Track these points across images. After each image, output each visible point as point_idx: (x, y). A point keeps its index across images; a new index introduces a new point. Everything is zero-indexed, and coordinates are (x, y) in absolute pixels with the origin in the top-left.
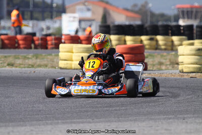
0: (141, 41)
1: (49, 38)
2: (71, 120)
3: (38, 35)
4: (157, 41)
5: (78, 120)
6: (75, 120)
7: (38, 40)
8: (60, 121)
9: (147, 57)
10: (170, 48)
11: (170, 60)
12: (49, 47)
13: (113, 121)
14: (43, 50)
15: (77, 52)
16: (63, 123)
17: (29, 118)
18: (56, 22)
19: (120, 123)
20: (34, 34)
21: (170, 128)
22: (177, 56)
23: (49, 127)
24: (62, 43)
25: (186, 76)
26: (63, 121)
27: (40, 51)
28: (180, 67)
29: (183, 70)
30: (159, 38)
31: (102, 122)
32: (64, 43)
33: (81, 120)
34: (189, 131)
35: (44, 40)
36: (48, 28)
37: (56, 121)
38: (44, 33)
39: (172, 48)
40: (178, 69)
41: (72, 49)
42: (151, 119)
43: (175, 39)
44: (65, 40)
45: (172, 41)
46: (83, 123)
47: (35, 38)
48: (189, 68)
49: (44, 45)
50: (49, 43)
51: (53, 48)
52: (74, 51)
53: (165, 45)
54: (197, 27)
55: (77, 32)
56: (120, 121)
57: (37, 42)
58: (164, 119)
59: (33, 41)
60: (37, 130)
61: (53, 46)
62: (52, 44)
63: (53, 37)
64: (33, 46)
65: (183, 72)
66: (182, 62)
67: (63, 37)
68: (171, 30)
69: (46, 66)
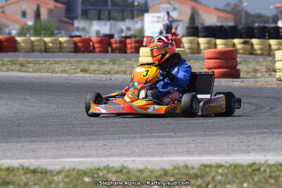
0: (234, 45)
1: (128, 41)
2: (150, 135)
3: (117, 37)
4: (252, 44)
5: (158, 134)
6: (155, 134)
7: (116, 42)
8: (137, 135)
9: (240, 63)
10: (266, 53)
11: (266, 66)
12: (129, 51)
13: (198, 136)
14: (121, 55)
16: (142, 137)
17: (103, 131)
18: (137, 22)
19: (206, 138)
20: (111, 36)
21: (263, 144)
22: (274, 62)
23: (125, 142)
24: (143, 46)
26: (141, 135)
27: (117, 55)
28: (278, 75)
29: (280, 78)
30: (255, 41)
31: (185, 136)
32: (146, 46)
33: (161, 134)
35: (123, 42)
36: (128, 29)
37: (133, 135)
38: (124, 35)
39: (269, 53)
40: (274, 76)
42: (243, 134)
43: (273, 42)
44: (147, 43)
45: (270, 45)
46: (164, 137)
47: (112, 40)
49: (122, 49)
50: (129, 46)
51: (132, 52)
53: (261, 49)
56: (206, 135)
57: (114, 45)
58: (258, 133)
59: (110, 44)
60: (110, 144)
61: (134, 50)
62: (132, 48)
63: (133, 40)
64: (110, 49)
65: (281, 81)
66: (280, 69)
67: (145, 40)
68: (268, 32)
69: (125, 73)
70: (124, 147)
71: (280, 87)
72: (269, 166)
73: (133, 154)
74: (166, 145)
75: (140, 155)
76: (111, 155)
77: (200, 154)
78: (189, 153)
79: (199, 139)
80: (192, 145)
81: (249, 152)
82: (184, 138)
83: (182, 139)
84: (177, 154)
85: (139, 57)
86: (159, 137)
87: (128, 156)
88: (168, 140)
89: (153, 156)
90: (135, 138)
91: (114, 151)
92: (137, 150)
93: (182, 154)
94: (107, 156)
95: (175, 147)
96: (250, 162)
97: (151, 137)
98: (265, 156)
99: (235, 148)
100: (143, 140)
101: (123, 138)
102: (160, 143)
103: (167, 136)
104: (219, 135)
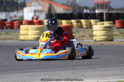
0: (72, 23)
1: (15, 22)
2: (24, 71)
3: (9, 21)
4: (81, 23)
5: (29, 71)
6: (27, 71)
7: (8, 23)
8: (18, 71)
9: (75, 33)
10: (89, 27)
11: (89, 34)
12: (15, 27)
13: (50, 71)
14: (11, 30)
16: (20, 72)
18: (20, 13)
19: (55, 72)
20: (6, 20)
21: (85, 74)
22: (93, 31)
24: (22, 24)
25: (98, 43)
26: (19, 71)
27: (9, 30)
28: (94, 38)
29: (96, 40)
30: (83, 21)
31: (43, 71)
32: (24, 25)
33: (31, 71)
34: (96, 75)
35: (12, 23)
36: (15, 16)
37: (16, 71)
38: (13, 19)
41: (28, 28)
43: (92, 21)
44: (25, 23)
45: (91, 23)
47: (6, 22)
48: (100, 38)
49: (12, 26)
50: (15, 25)
52: (29, 29)
53: (86, 25)
54: (106, 14)
56: (55, 70)
57: (7, 25)
58: (82, 69)
59: (5, 24)
60: (2, 77)
61: (17, 27)
62: (17, 26)
63: (17, 22)
64: (5, 27)
65: (96, 41)
66: (96, 35)
67: (24, 22)
68: (90, 16)
69: (13, 39)
70: (10, 78)
71: (96, 44)
74: (33, 76)
79: (51, 73)
80: (46, 76)
82: (42, 72)
83: (41, 73)
84: (38, 80)
85: (20, 30)
86: (29, 72)
88: (34, 74)
90: (16, 73)
92: (17, 79)
95: (37, 77)
97: (25, 72)
100: (20, 74)
101: (10, 73)
102: (29, 75)
103: (33, 72)
104: (61, 70)
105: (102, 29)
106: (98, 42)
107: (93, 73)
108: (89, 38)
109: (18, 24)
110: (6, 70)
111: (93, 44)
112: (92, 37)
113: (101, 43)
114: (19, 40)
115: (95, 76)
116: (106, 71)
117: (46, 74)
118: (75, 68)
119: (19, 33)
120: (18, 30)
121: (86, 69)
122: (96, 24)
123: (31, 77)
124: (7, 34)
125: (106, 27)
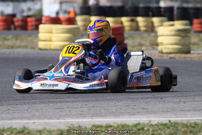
0: (122, 23)
1: (29, 19)
2: (48, 100)
3: (19, 17)
4: (137, 22)
5: (55, 100)
6: (52, 100)
7: (18, 21)
8: (37, 101)
9: (127, 38)
10: (150, 29)
11: (150, 41)
12: (29, 28)
13: (90, 101)
14: (23, 32)
15: (57, 33)
16: (41, 103)
17: (7, 98)
18: (37, 4)
19: (98, 103)
20: (14, 16)
21: (147, 107)
22: (156, 37)
23: (26, 107)
24: (42, 23)
25: (165, 57)
26: (40, 101)
27: (19, 32)
28: (160, 48)
29: (162, 51)
30: (140, 20)
31: (79, 101)
32: (45, 24)
33: (58, 100)
34: (165, 110)
35: (25, 20)
36: (29, 9)
37: (34, 101)
38: (25, 14)
40: (157, 49)
41: (51, 30)
42: (129, 99)
43: (156, 20)
44: (46, 21)
45: (152, 23)
46: (60, 102)
47: (15, 19)
48: (169, 48)
49: (24, 26)
50: (30, 24)
51: (32, 30)
52: (54, 31)
53: (146, 26)
54: (178, 8)
55: (58, 13)
56: (97, 100)
57: (16, 24)
58: (142, 98)
59: (13, 23)
60: (13, 109)
61: (33, 28)
62: (32, 25)
63: (33, 19)
64: (12, 27)
65: (162, 53)
66: (162, 43)
67: (44, 18)
68: (152, 11)
69: (26, 47)
70: (26, 111)
71: (162, 58)
72: (152, 125)
73: (33, 117)
74: (62, 109)
75: (40, 118)
76: (14, 118)
77: (92, 116)
78: (82, 115)
79: (91, 104)
80: (85, 109)
81: (134, 115)
82: (78, 103)
83: (76, 104)
84: (72, 116)
85: (38, 33)
86: (57, 102)
87: (29, 118)
88: (64, 105)
89: (51, 118)
90: (35, 103)
91: (16, 115)
92: (37, 114)
93: (77, 116)
94: (10, 119)
95: (70, 111)
96: (136, 123)
97: (49, 102)
98: (148, 117)
99: (123, 111)
100: (43, 105)
101: (24, 103)
102: (57, 107)
103: (63, 102)
104: (108, 100)
105: (173, 33)
106: (165, 55)
107: (161, 105)
108: (150, 48)
109: (34, 23)
110: (18, 99)
111: (158, 58)
112: (156, 47)
113: (171, 55)
114: (36, 49)
115: (165, 112)
116: (182, 104)
117: (84, 106)
118: (131, 97)
119: (37, 37)
120: (35, 32)
121: (148, 100)
122: (161, 26)
123: (60, 110)
124: (17, 39)
125: (179, 30)
